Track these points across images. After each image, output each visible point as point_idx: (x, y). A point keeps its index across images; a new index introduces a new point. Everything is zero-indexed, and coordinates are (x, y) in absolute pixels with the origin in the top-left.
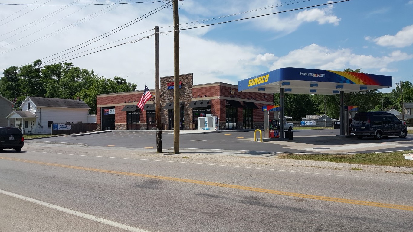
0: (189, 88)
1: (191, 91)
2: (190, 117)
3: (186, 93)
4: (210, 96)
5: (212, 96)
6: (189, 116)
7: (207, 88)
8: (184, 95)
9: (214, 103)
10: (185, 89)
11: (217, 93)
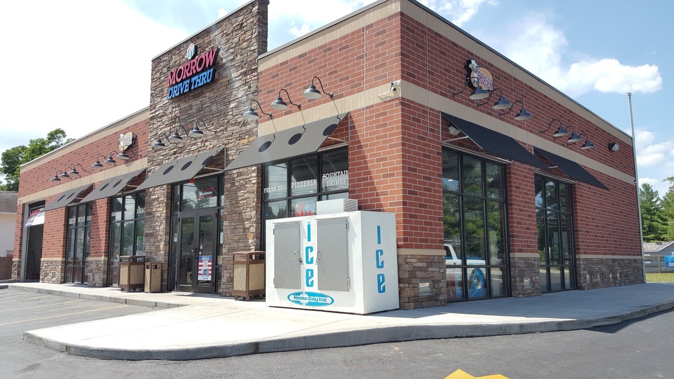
0: (245, 74)
1: (253, 89)
2: (247, 224)
3: (232, 105)
4: (341, 96)
5: (357, 87)
6: (241, 221)
7: (326, 49)
8: (226, 115)
9: (363, 131)
10: (230, 82)
11: (384, 65)
